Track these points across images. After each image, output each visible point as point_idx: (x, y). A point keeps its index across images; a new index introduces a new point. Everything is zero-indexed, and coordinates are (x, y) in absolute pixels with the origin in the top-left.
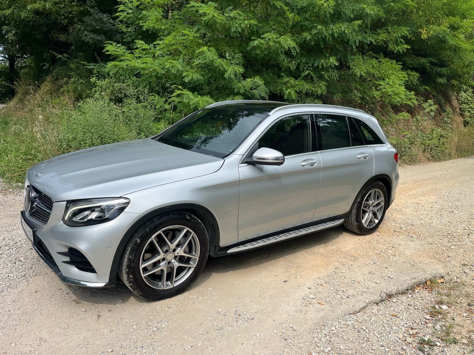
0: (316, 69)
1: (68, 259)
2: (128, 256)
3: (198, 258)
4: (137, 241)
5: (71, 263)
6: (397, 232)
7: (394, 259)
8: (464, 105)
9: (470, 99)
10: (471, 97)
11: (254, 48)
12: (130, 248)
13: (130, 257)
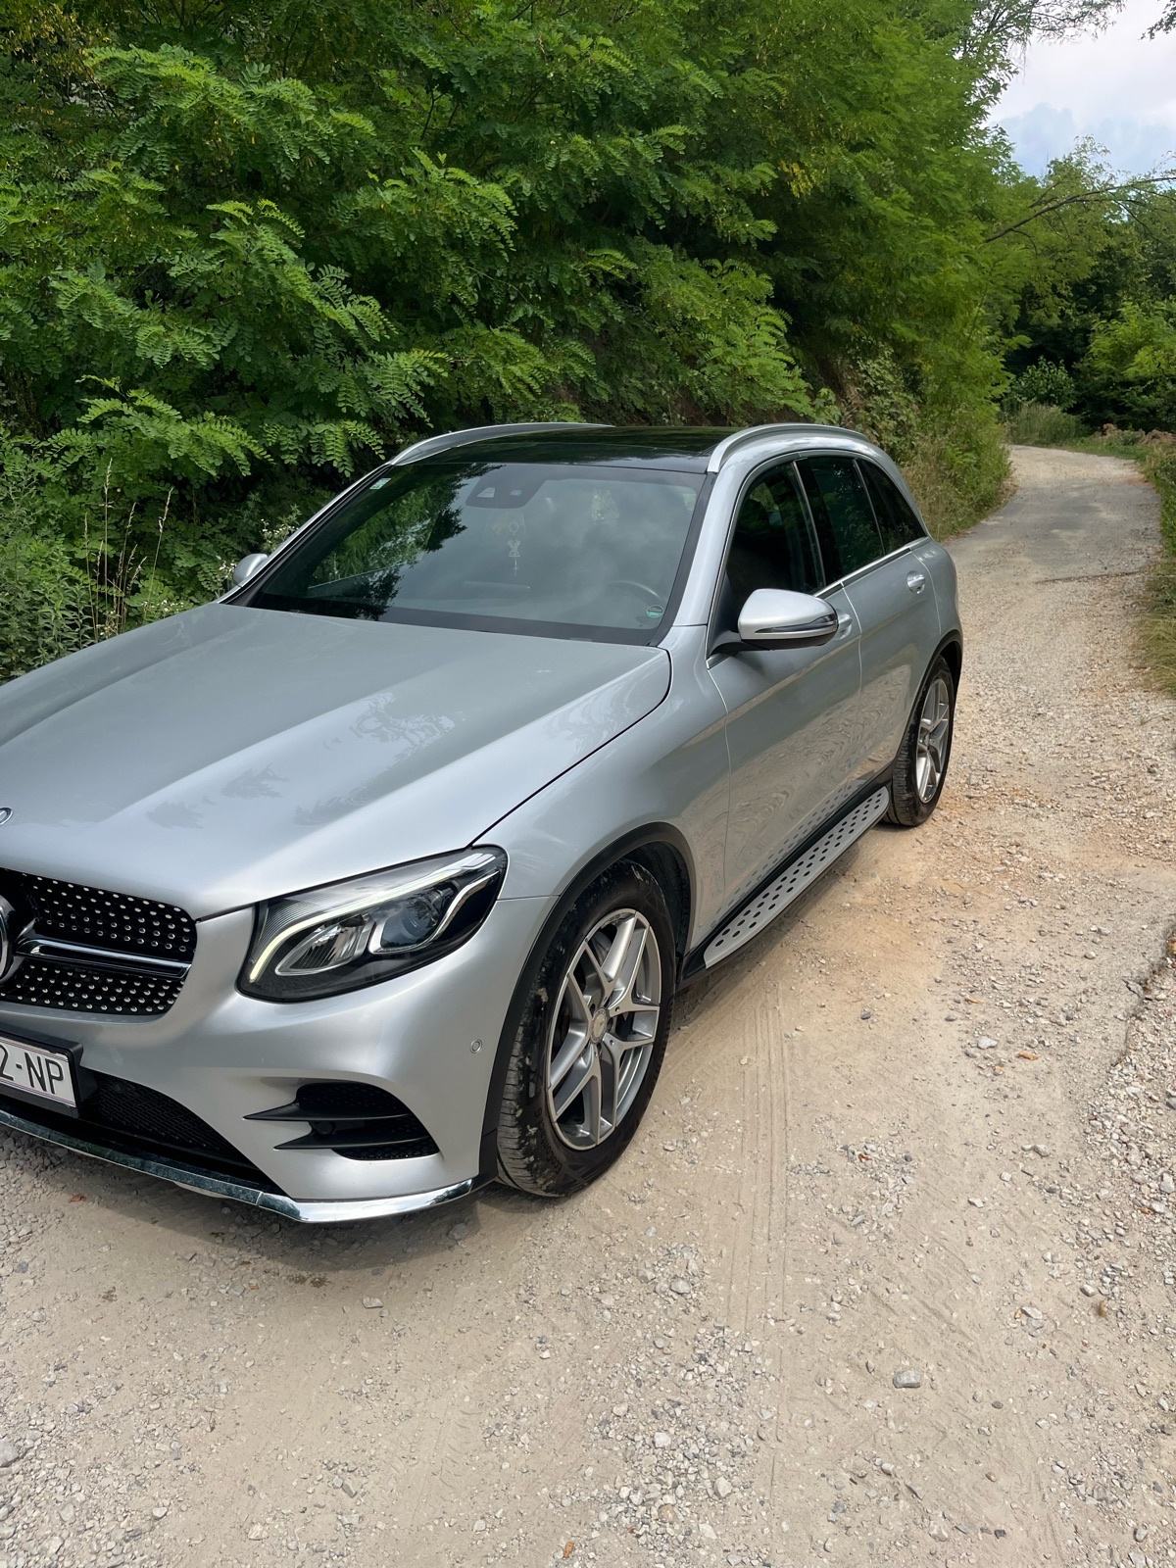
0: (552, 295)
1: (301, 1129)
2: (520, 1060)
3: (658, 1009)
4: (538, 998)
5: (317, 1140)
6: (978, 798)
7: (1057, 879)
8: (876, 397)
9: (889, 378)
10: (891, 373)
11: (375, 215)
12: (520, 1030)
13: (527, 1061)
